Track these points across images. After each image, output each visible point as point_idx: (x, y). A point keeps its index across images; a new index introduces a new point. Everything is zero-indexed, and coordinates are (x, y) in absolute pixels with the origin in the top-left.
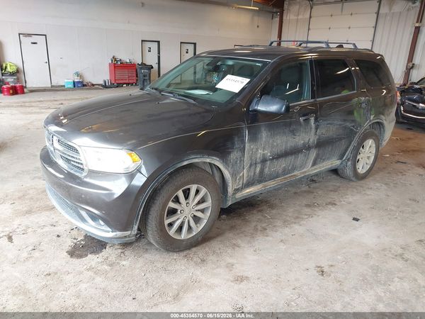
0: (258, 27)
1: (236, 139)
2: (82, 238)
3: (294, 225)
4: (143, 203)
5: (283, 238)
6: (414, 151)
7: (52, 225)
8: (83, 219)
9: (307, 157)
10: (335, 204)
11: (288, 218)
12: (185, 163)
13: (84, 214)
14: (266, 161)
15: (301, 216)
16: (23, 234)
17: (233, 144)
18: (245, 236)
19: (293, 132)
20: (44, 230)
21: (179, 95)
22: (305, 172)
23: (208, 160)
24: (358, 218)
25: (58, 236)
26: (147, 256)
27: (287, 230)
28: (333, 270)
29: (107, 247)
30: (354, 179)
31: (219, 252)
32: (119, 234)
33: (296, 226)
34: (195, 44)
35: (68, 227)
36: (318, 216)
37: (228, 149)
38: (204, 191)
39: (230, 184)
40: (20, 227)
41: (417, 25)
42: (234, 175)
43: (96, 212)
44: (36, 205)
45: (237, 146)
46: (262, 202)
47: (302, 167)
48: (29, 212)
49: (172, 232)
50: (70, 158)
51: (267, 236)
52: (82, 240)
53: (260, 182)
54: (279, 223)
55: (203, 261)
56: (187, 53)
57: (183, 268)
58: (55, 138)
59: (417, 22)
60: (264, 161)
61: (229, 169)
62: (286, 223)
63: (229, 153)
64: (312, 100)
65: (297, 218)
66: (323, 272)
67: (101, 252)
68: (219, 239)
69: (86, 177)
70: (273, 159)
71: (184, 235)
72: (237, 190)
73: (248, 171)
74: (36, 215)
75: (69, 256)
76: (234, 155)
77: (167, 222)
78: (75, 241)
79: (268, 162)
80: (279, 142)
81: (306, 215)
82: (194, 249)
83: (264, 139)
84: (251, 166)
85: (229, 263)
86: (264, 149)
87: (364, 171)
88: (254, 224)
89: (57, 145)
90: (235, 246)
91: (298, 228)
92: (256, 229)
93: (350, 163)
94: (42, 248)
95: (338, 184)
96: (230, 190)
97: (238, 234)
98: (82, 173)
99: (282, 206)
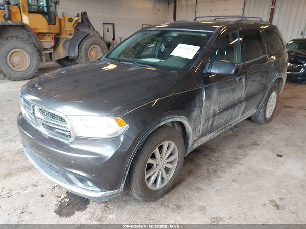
0: (159, 10)
1: (197, 99)
2: (65, 195)
3: (235, 165)
4: (129, 163)
5: (233, 177)
6: (292, 97)
7: (34, 186)
8: (71, 182)
9: (240, 108)
10: (258, 144)
11: (229, 160)
12: (162, 124)
13: (72, 177)
14: (216, 115)
15: (238, 157)
16: (9, 197)
17: (195, 103)
18: (203, 179)
19: (233, 90)
20: (27, 191)
21: (139, 63)
22: (237, 121)
23: (178, 119)
24: (280, 154)
25: (42, 196)
26: (128, 207)
27: (232, 170)
28: (284, 203)
29: (90, 202)
30: (263, 123)
31: (188, 196)
32: (108, 193)
33: (238, 166)
34: (113, 25)
35: (49, 186)
36: (250, 155)
37: (192, 108)
38: (173, 145)
39: (191, 138)
40: (3, 190)
41: (273, 7)
42: (194, 129)
43: (84, 174)
44: (14, 167)
45: (197, 105)
46: (203, 148)
47: (236, 117)
48: (9, 174)
49: (150, 184)
50: (54, 126)
51: (220, 177)
52: (65, 198)
53: (210, 132)
54: (224, 165)
55: (178, 207)
56: (108, 31)
57: (165, 216)
58: (36, 108)
59: (272, 5)
60: (214, 115)
61: (192, 125)
62: (230, 164)
63: (192, 111)
64: (243, 63)
65: (236, 158)
66: (277, 205)
67: (87, 208)
68: (183, 184)
69: (72, 143)
70: (220, 113)
71: (159, 186)
72: (195, 141)
73: (204, 125)
74: (15, 177)
75: (58, 216)
76: (196, 113)
77: (147, 177)
78: (59, 199)
79: (217, 116)
80: (224, 98)
81: (241, 155)
82: (166, 196)
83: (215, 97)
84: (206, 120)
85: (200, 207)
86: (215, 105)
87: (270, 116)
88: (205, 167)
89: (38, 114)
90: (199, 189)
91: (240, 168)
92: (209, 172)
93: (262, 111)
94: (30, 210)
95: (253, 128)
96: (190, 142)
97: (197, 178)
98: (68, 140)
99: (220, 150)
